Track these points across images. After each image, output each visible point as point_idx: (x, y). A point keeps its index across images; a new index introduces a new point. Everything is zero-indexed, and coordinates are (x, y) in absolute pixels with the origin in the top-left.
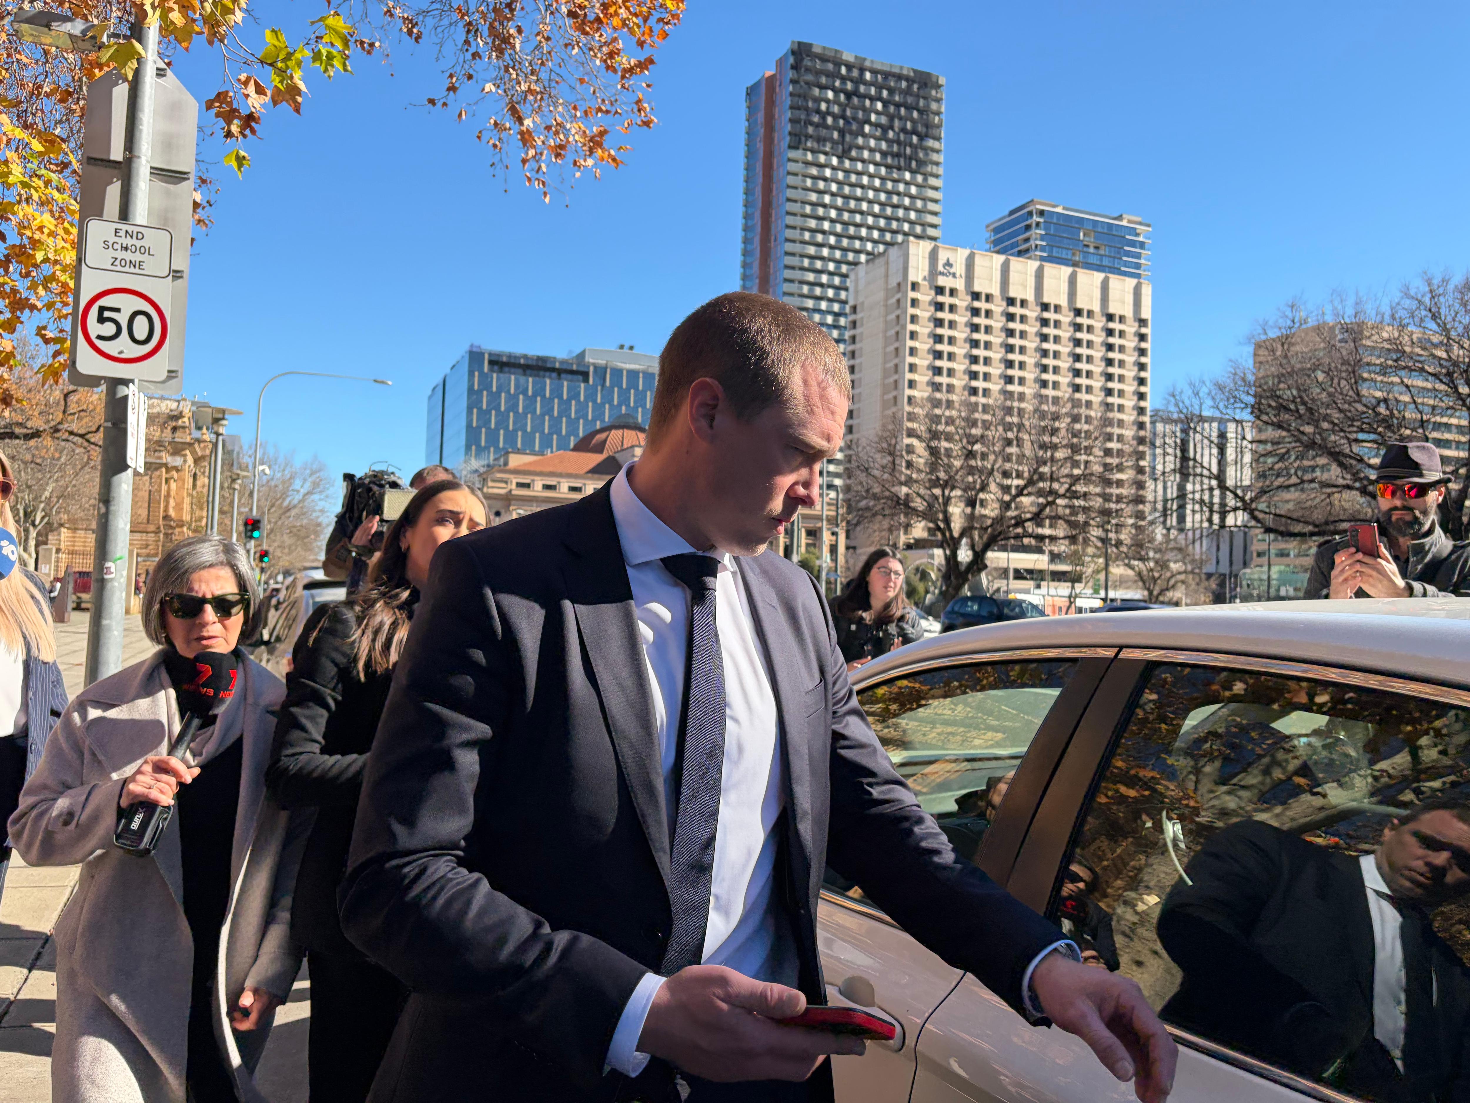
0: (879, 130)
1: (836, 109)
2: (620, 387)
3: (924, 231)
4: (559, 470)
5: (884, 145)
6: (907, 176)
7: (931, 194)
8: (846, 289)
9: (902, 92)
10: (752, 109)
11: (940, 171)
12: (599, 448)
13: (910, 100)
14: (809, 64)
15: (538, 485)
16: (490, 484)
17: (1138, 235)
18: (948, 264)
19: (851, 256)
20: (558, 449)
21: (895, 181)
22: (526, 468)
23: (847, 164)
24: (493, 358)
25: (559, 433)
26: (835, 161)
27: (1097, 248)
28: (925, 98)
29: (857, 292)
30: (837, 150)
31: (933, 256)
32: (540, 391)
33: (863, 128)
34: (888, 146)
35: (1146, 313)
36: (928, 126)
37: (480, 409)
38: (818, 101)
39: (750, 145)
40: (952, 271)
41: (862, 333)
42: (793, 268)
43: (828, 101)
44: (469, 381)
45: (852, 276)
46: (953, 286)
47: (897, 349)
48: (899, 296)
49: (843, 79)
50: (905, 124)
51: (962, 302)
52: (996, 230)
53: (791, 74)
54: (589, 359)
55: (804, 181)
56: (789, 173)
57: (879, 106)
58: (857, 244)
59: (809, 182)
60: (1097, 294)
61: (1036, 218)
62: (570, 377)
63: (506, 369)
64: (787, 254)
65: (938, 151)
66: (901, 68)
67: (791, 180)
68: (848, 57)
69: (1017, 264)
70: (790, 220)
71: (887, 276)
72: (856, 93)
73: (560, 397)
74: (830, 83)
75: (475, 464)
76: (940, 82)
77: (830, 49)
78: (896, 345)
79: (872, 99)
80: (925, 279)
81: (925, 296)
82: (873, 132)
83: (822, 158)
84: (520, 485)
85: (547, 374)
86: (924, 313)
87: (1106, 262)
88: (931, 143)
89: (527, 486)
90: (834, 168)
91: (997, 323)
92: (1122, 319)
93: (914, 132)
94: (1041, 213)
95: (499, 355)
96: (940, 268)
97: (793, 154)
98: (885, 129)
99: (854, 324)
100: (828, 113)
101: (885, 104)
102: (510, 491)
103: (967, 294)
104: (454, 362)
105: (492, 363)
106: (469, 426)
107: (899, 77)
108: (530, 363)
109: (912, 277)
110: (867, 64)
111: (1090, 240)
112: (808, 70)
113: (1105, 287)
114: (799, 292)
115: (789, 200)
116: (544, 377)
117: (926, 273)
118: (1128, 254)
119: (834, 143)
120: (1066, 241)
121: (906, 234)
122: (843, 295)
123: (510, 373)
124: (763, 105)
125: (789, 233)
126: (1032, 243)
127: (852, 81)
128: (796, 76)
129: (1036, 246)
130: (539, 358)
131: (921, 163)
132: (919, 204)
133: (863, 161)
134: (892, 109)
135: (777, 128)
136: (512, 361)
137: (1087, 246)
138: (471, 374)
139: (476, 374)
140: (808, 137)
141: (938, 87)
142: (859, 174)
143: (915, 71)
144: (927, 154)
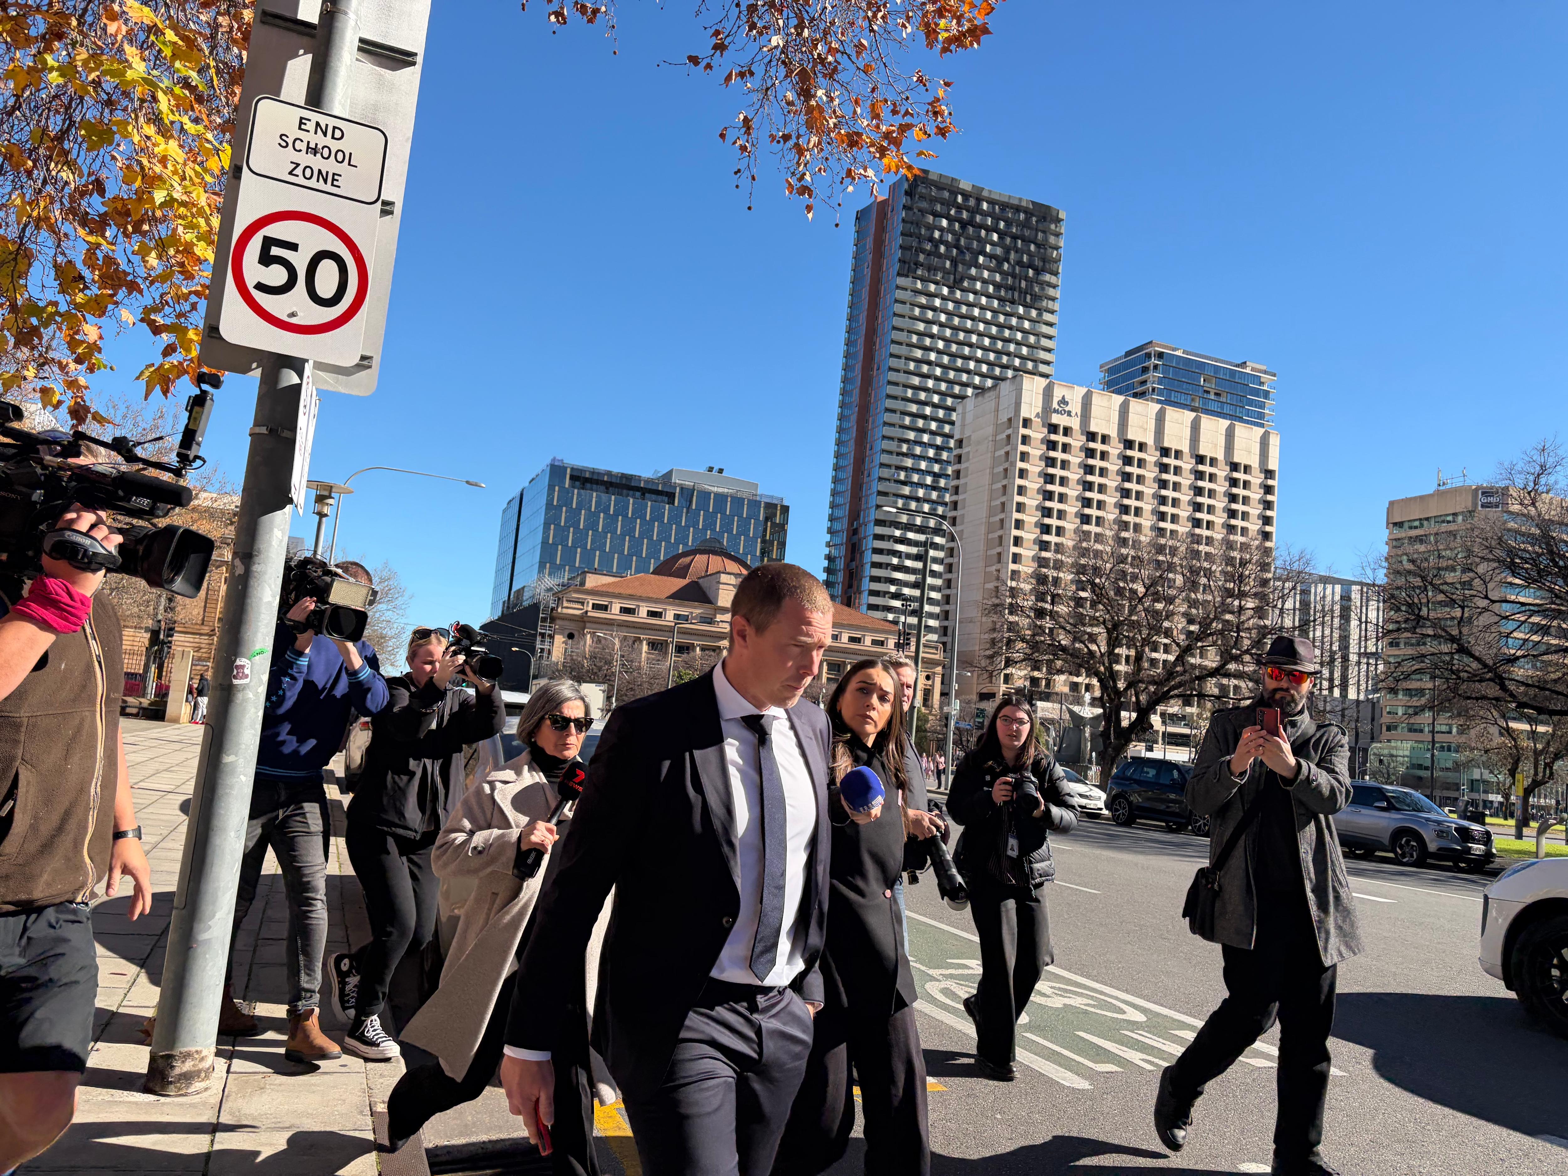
0: (994, 261)
1: (950, 237)
2: (706, 510)
3: (1036, 367)
4: (639, 592)
5: (998, 278)
6: (1021, 310)
7: (1045, 329)
8: (952, 423)
9: (1020, 224)
10: (860, 233)
11: (1056, 306)
12: (682, 573)
13: (1027, 233)
14: (924, 191)
15: (616, 608)
16: (565, 604)
17: (1261, 384)
18: (1063, 402)
19: (957, 389)
20: (637, 571)
21: (1006, 314)
22: (604, 589)
23: (958, 294)
24: (575, 474)
25: (639, 554)
26: (945, 291)
27: (1216, 394)
28: (1044, 232)
29: (963, 425)
30: (948, 280)
31: (1048, 393)
32: (621, 511)
33: (977, 259)
34: (1002, 279)
35: (1273, 465)
36: (1044, 260)
37: (557, 525)
38: (931, 228)
39: (856, 269)
40: (1067, 409)
41: (967, 468)
42: (895, 398)
43: (941, 229)
44: (548, 496)
45: (959, 409)
46: (1068, 424)
47: (1005, 487)
48: (1009, 431)
49: (959, 208)
50: (1022, 257)
51: (1077, 441)
52: (1111, 371)
53: (904, 200)
54: (675, 480)
55: (913, 310)
56: (896, 301)
57: (995, 237)
58: (964, 377)
59: (917, 311)
60: (1222, 441)
61: (1154, 361)
62: (654, 497)
63: (588, 485)
64: (890, 383)
65: (1054, 287)
66: (1020, 199)
67: (898, 308)
68: (965, 185)
69: (1136, 405)
70: (895, 349)
71: (997, 410)
72: (971, 222)
73: (643, 517)
74: (945, 211)
75: (550, 582)
76: (1060, 216)
77: (946, 177)
78: (1004, 482)
79: (989, 230)
80: (1037, 415)
81: (1037, 433)
82: (987, 264)
83: (932, 288)
84: (596, 607)
85: (631, 493)
86: (1036, 451)
87: (1227, 410)
88: (1047, 277)
89: (605, 608)
90: (944, 298)
91: (1113, 465)
92: (1247, 469)
93: (1030, 266)
94: (1160, 355)
95: (581, 471)
96: (1055, 405)
97: (901, 281)
98: (1000, 261)
99: (959, 459)
100: (941, 241)
101: (1001, 235)
102: (586, 612)
103: (1082, 434)
104: (533, 476)
105: (573, 478)
106: (545, 542)
107: (1017, 209)
108: (614, 480)
109: (1025, 413)
110: (985, 194)
111: (1212, 386)
112: (922, 197)
113: (1230, 435)
114: (900, 422)
115: (894, 328)
116: (628, 495)
117: (1039, 410)
118: (1251, 403)
119: (946, 272)
120: (1185, 385)
121: (1016, 369)
122: (947, 428)
123: (592, 490)
124: (873, 230)
125: (893, 363)
126: (1149, 385)
127: (968, 211)
128: (909, 202)
129: (1153, 389)
130: (624, 476)
131: (1036, 298)
132: (1032, 339)
133: (975, 293)
134: (1008, 240)
135: (887, 254)
136: (595, 477)
137: (1208, 392)
138: (551, 488)
139: (557, 488)
140: (918, 264)
141: (1058, 221)
142: (970, 305)
143: (1033, 202)
144: (1043, 289)
